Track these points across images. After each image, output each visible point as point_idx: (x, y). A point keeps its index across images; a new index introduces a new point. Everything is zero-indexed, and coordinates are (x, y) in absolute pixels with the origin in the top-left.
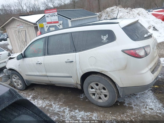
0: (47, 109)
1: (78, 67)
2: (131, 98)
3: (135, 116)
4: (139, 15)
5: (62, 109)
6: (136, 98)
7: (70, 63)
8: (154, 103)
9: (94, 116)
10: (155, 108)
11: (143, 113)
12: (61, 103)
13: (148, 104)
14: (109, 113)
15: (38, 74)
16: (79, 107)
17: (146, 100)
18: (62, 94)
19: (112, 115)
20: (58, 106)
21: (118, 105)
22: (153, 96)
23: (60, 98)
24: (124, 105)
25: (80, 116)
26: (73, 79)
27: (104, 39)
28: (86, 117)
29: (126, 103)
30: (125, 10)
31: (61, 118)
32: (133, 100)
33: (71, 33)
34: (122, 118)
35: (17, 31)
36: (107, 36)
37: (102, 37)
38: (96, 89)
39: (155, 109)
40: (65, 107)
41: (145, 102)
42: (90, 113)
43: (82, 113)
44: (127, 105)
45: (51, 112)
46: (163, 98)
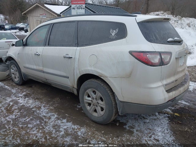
0: (33, 111)
1: (76, 66)
2: (137, 121)
3: (131, 143)
4: (190, 26)
5: (50, 114)
6: (144, 122)
7: (68, 59)
8: (164, 133)
9: (81, 131)
10: (162, 140)
11: (144, 142)
12: (51, 108)
13: (155, 133)
14: (101, 131)
15: (35, 67)
16: (69, 117)
17: (156, 128)
18: (58, 98)
19: (103, 136)
20: (47, 110)
21: (116, 125)
22: (167, 125)
23: (54, 101)
24: (124, 127)
25: (65, 127)
26: (69, 80)
27: (113, 35)
28: (71, 130)
29: (127, 125)
30: (173, 17)
31: (42, 124)
32: (139, 124)
33: (78, 21)
34: (113, 141)
35: (39, 21)
36: (117, 30)
37: (111, 30)
38: (93, 98)
39: (162, 142)
40: (54, 113)
41: (153, 130)
42: (78, 126)
43: (69, 124)
44: (128, 128)
45: (36, 115)
46: (179, 130)
